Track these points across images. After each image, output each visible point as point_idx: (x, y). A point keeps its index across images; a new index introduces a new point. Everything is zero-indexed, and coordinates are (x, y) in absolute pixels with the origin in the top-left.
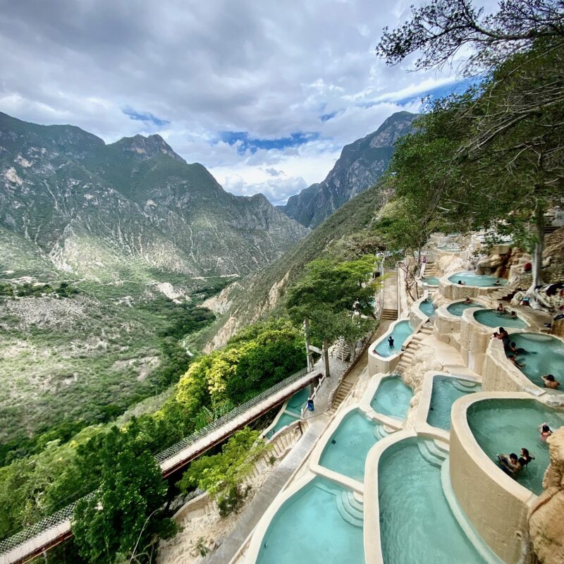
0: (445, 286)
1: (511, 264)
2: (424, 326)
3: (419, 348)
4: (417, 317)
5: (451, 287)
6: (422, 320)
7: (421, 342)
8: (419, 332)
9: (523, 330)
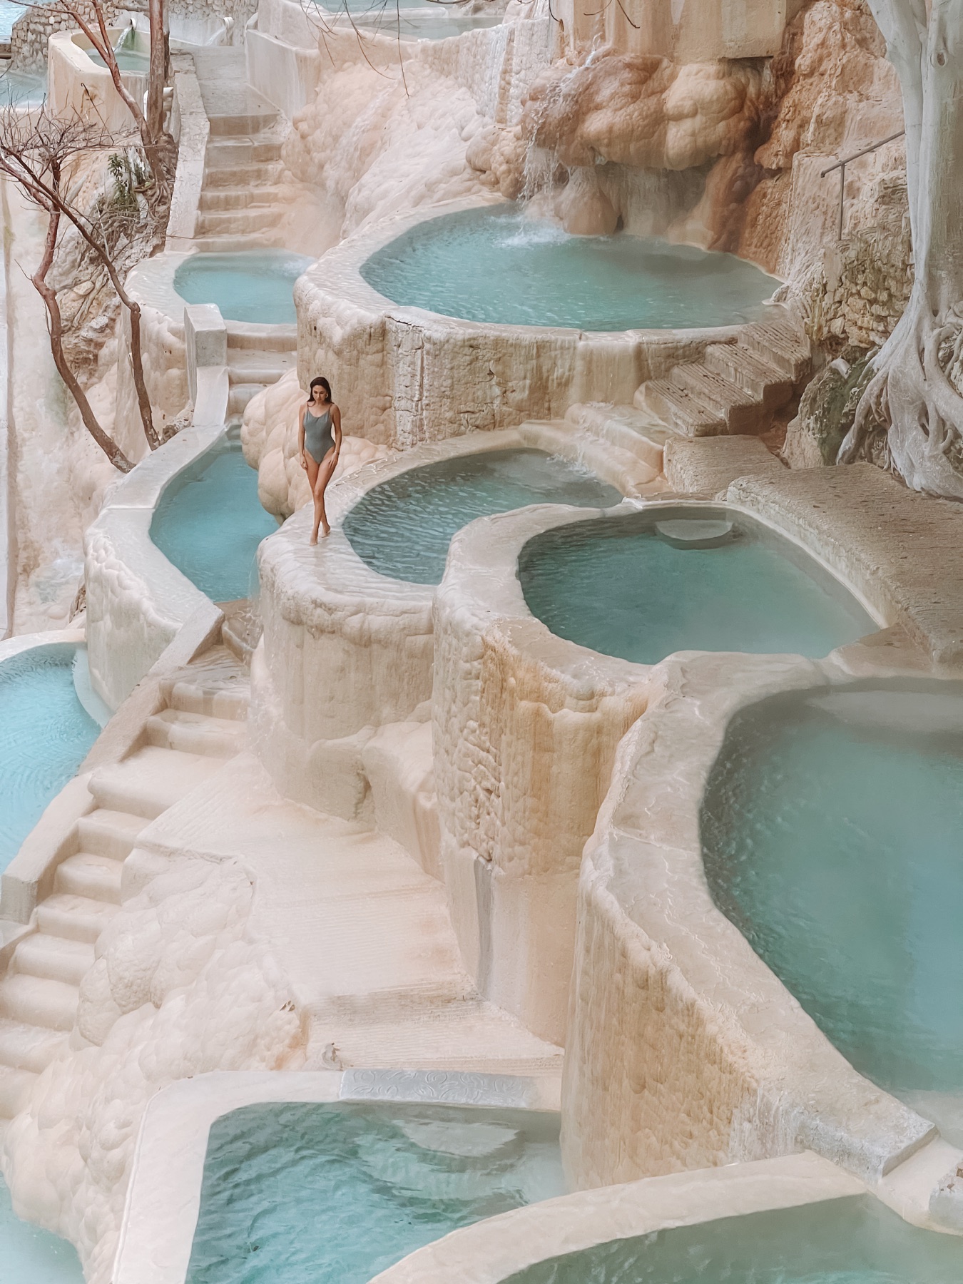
0: (338, 334)
1: (796, 145)
2: (182, 688)
3: (135, 882)
4: (127, 615)
5: (380, 334)
6: (166, 637)
7: (147, 831)
8: (146, 740)
9: (838, 665)
